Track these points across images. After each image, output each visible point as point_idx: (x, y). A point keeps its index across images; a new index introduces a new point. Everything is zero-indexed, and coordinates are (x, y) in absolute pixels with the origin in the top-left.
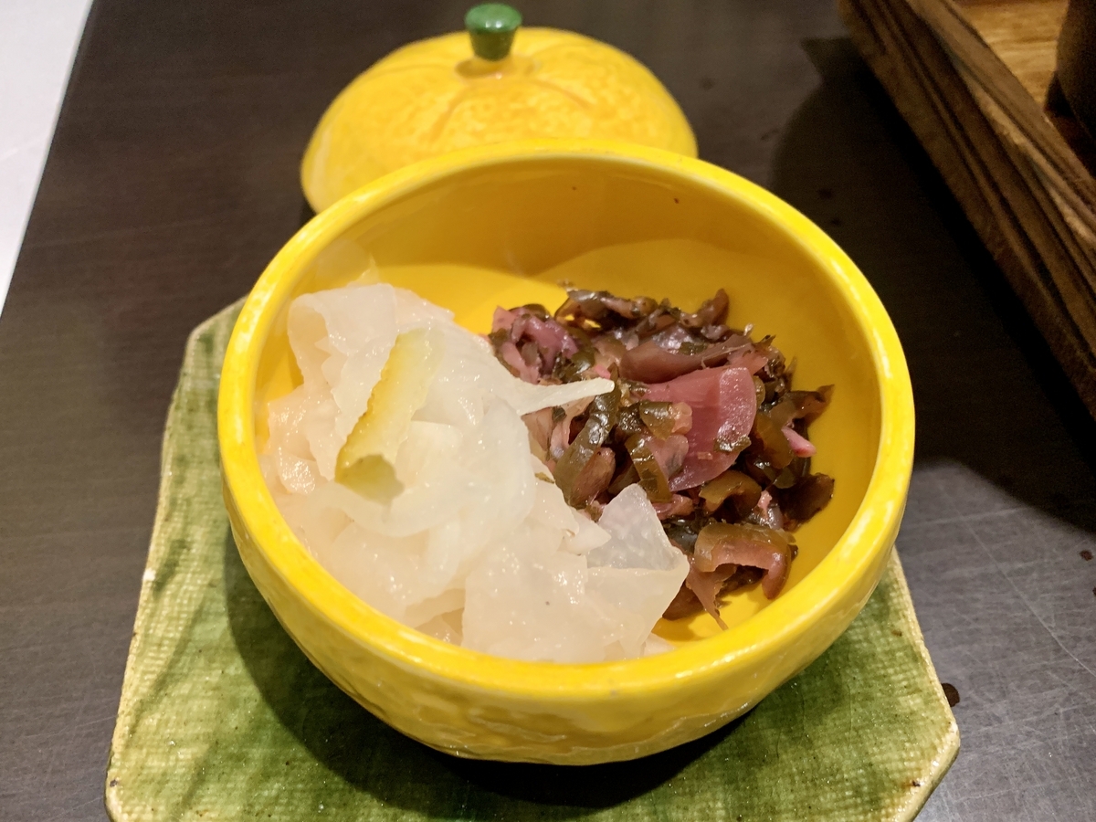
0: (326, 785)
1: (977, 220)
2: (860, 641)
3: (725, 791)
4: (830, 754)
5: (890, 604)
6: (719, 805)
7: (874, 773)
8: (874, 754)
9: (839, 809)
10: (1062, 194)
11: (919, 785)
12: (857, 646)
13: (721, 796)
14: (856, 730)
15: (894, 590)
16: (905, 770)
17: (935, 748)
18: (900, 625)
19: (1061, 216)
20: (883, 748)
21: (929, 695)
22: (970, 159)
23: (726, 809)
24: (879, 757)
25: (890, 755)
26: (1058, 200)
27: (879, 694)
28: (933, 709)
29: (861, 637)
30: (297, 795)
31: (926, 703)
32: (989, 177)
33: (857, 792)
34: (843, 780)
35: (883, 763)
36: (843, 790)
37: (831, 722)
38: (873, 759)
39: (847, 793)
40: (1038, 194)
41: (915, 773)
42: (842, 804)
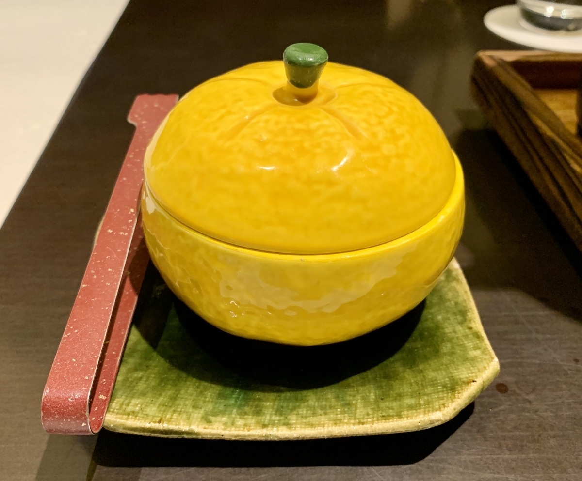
0: (166, 377)
1: (534, 178)
2: (450, 333)
3: (375, 390)
4: (431, 375)
5: (467, 317)
6: (372, 394)
7: (454, 380)
8: (454, 373)
9: (434, 393)
10: (569, 155)
11: (476, 382)
12: (449, 335)
13: (373, 391)
14: (446, 365)
15: (469, 312)
16: (470, 377)
17: (485, 368)
18: (473, 325)
19: (568, 164)
20: (459, 370)
21: (484, 349)
22: (530, 148)
23: (376, 396)
24: (456, 374)
25: (462, 372)
26: (568, 158)
27: (459, 351)
28: (486, 354)
29: (451, 331)
30: (151, 379)
31: (483, 352)
32: (538, 155)
33: (444, 386)
34: (437, 383)
35: (458, 375)
36: (437, 387)
37: (433, 363)
38: (454, 375)
39: (439, 387)
40: (559, 157)
41: (475, 377)
42: (436, 391)
